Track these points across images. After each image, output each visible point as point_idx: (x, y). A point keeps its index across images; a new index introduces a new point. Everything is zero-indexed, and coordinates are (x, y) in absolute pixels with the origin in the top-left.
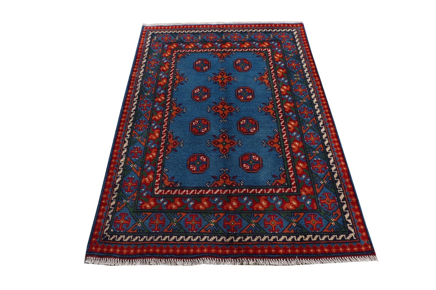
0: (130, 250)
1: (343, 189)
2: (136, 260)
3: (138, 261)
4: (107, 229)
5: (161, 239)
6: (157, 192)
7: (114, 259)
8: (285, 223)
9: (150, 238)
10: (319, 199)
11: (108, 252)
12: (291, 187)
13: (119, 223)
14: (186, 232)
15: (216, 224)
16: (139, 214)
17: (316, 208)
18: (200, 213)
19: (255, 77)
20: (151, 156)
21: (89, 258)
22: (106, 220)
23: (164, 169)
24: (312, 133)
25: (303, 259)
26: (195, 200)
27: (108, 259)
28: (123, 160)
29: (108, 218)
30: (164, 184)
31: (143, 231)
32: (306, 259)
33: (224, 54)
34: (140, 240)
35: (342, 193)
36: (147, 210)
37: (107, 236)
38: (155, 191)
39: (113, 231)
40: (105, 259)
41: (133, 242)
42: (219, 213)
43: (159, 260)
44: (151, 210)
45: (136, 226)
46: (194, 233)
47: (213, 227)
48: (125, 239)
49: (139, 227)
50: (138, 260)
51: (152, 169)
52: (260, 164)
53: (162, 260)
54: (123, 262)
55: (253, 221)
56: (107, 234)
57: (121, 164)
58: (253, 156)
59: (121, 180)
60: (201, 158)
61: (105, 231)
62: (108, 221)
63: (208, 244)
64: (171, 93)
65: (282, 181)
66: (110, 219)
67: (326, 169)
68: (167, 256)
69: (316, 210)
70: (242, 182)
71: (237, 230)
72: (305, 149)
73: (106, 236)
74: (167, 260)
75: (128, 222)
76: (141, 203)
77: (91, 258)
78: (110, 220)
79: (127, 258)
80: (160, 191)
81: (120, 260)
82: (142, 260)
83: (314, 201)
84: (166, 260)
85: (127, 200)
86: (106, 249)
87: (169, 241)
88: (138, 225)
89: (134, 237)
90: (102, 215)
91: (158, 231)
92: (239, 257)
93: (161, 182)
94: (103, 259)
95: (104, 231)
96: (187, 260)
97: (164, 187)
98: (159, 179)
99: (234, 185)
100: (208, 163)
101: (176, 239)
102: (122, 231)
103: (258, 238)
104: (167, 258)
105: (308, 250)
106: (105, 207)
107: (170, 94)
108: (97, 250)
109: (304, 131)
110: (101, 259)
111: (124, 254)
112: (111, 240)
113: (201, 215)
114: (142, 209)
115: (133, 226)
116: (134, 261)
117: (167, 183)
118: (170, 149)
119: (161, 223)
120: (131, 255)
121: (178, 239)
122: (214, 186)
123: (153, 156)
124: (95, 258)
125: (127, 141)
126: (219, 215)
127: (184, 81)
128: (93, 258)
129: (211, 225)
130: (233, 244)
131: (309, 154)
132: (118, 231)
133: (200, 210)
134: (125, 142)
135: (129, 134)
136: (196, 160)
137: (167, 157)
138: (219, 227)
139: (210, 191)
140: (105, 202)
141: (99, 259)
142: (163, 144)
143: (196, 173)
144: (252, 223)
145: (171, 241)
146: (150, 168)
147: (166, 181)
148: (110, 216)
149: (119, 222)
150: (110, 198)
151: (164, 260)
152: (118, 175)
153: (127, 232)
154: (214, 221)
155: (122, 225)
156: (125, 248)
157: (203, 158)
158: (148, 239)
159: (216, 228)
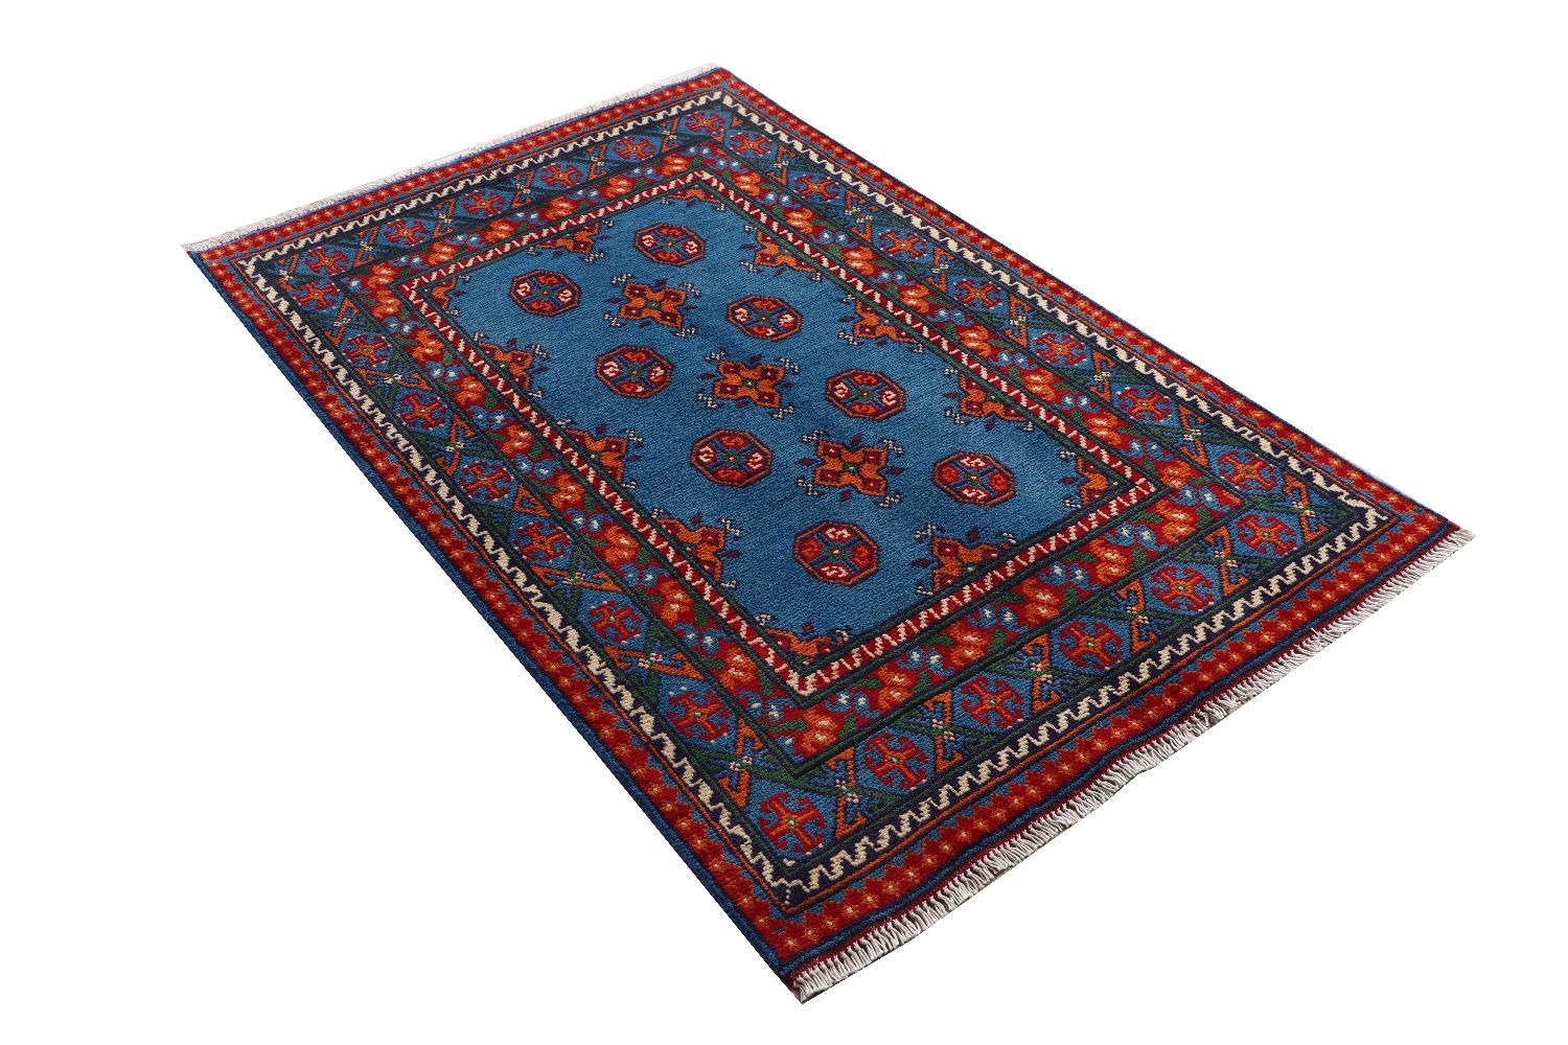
0: (904, 876)
1: (1251, 429)
2: (946, 889)
3: (957, 888)
4: (768, 870)
5: (955, 791)
6: (802, 686)
7: (883, 929)
8: (1209, 572)
9: (921, 809)
10: (1223, 478)
11: (846, 923)
12: (1133, 485)
13: (788, 831)
14: (1000, 737)
15: (1050, 669)
16: (817, 771)
17: (1237, 501)
18: (982, 668)
19: (744, 261)
20: (675, 607)
21: (806, 975)
22: (739, 850)
23: (757, 618)
24: (1045, 337)
25: (1330, 626)
26: (933, 645)
27: (863, 940)
28: (594, 663)
29: (738, 840)
30: (804, 657)
31: (881, 805)
32: (1334, 623)
33: (582, 236)
34: (900, 831)
35: (1257, 436)
36: (829, 748)
37: (789, 885)
38: (796, 687)
39: (793, 862)
40: (856, 945)
41: (886, 850)
42: (1032, 639)
43: (1007, 844)
44: (842, 742)
45: (846, 807)
46: (1021, 724)
47: (1053, 681)
48: (854, 858)
49: (859, 804)
50: (952, 886)
51: (720, 639)
52: (1001, 472)
53: (1014, 841)
54: (913, 920)
55: (1131, 610)
56: (783, 881)
57: (601, 678)
58: (964, 461)
59: (656, 720)
60: (832, 536)
61: (769, 878)
62: (747, 850)
63: (1087, 728)
64: (533, 409)
65: (1098, 482)
66: (746, 836)
67: (1166, 402)
68: (1019, 821)
69: (1243, 503)
70: (1005, 534)
71: (1119, 655)
72: (1065, 380)
73: (787, 888)
74: (1029, 832)
75: (812, 812)
76: (789, 741)
77: (812, 972)
78: (749, 841)
79: (918, 901)
80: (811, 678)
81: (901, 920)
82: (963, 877)
83: (1216, 488)
84: (1025, 833)
85: (737, 758)
86: (831, 920)
87: (983, 785)
88: (849, 799)
89: (874, 837)
90: (709, 844)
91: (924, 781)
92: (1193, 708)
93: (786, 655)
94: (850, 950)
95: (765, 881)
96: (1077, 798)
97: (812, 664)
98: (771, 652)
99: (994, 555)
100: (864, 536)
101: (995, 767)
102: (820, 846)
103: (1186, 641)
104: (1025, 826)
105: (1321, 599)
106: (690, 818)
107: (534, 414)
108: (807, 940)
109: (1023, 342)
110: (844, 955)
111: (898, 895)
112: (814, 887)
113: (990, 671)
114: (811, 756)
115: (837, 813)
116: (943, 893)
117: (807, 649)
118: (708, 557)
119: (909, 757)
120: (919, 885)
121: (1000, 763)
122: (944, 586)
123: (678, 602)
124: (823, 966)
125: (548, 607)
126: (1037, 645)
127: (537, 360)
128: (817, 969)
129: (1043, 679)
130: (1147, 690)
131: (1093, 389)
132: (808, 853)
133: (975, 663)
134: (544, 614)
135: (527, 584)
136: (820, 547)
137: (727, 585)
138: (1068, 672)
139: (948, 603)
140: (678, 806)
141: (836, 959)
142: (675, 556)
143: (863, 579)
144: (1135, 617)
145: (989, 781)
146: (708, 640)
147: (796, 646)
148: (738, 830)
149: (784, 827)
150: (680, 786)
151: (1019, 836)
152: (628, 712)
153: (838, 836)
154: (1039, 665)
155: (802, 829)
156: (880, 879)
157: (839, 533)
158: (920, 817)
159: (1065, 679)
